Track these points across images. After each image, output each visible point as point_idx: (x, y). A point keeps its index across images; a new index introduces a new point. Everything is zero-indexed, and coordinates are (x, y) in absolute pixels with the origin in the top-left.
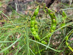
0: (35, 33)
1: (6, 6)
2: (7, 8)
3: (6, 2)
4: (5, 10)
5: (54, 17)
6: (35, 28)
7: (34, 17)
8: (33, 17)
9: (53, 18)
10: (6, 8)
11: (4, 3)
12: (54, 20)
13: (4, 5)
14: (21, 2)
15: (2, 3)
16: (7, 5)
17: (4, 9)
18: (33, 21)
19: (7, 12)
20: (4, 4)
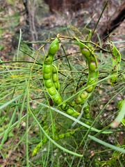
0: (52, 92)
1: (10, 36)
2: (13, 39)
3: (12, 27)
4: (10, 44)
5: (93, 58)
6: (54, 82)
7: (50, 58)
8: (47, 57)
9: (92, 61)
10: (11, 40)
11: (8, 28)
12: (93, 64)
13: (7, 34)
14: (42, 28)
15: (2, 29)
16: (12, 33)
17: (7, 41)
18: (48, 66)
19: (13, 49)
20: (8, 31)
